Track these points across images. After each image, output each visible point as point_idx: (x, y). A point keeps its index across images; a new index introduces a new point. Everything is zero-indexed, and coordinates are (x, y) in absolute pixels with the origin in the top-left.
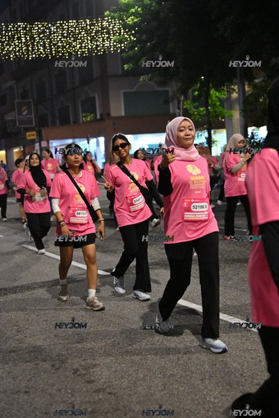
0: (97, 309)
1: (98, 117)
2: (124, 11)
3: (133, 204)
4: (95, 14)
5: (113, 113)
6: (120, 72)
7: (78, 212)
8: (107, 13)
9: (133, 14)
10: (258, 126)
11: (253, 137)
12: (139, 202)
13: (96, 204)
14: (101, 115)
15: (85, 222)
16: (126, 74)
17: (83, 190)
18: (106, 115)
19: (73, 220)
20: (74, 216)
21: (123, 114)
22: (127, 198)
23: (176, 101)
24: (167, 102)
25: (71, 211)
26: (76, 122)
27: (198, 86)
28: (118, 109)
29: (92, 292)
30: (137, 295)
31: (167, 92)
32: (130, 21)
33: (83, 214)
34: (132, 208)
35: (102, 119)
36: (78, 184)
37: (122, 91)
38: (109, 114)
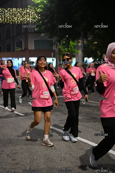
0: (50, 146)
1: (23, 49)
2: (36, 6)
3: (73, 91)
4: (24, 6)
5: (29, 48)
6: (33, 31)
7: (45, 92)
8: (29, 6)
9: (40, 8)
10: (89, 57)
11: (86, 62)
12: (76, 90)
13: (53, 89)
14: (24, 49)
15: (48, 98)
16: (36, 32)
17: (47, 80)
18: (26, 49)
19: (42, 96)
20: (42, 94)
21: (33, 49)
22: (70, 87)
23: (56, 45)
24: (52, 45)
25: (41, 92)
26: (13, 51)
27: (65, 39)
28: (31, 46)
29: (46, 137)
30: (71, 139)
31: (52, 41)
32: (38, 10)
33: (47, 93)
34: (72, 93)
35: (25, 50)
36: (44, 77)
37: (34, 39)
38: (27, 49)
